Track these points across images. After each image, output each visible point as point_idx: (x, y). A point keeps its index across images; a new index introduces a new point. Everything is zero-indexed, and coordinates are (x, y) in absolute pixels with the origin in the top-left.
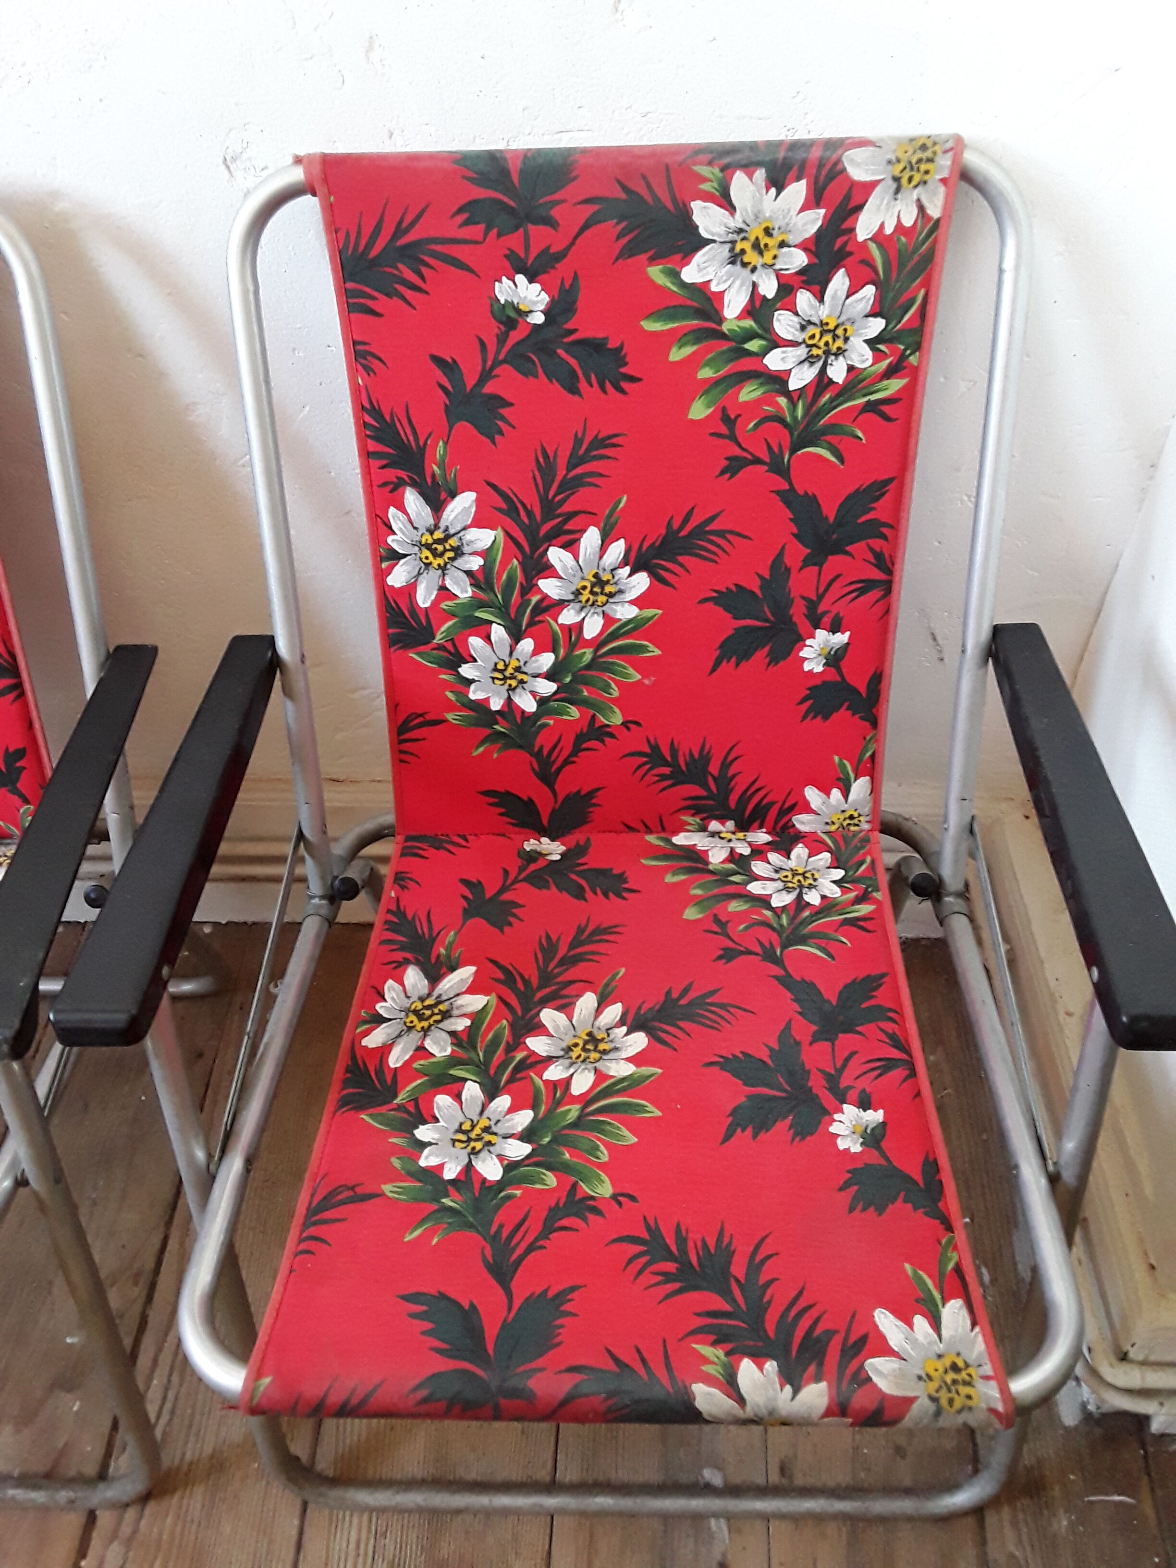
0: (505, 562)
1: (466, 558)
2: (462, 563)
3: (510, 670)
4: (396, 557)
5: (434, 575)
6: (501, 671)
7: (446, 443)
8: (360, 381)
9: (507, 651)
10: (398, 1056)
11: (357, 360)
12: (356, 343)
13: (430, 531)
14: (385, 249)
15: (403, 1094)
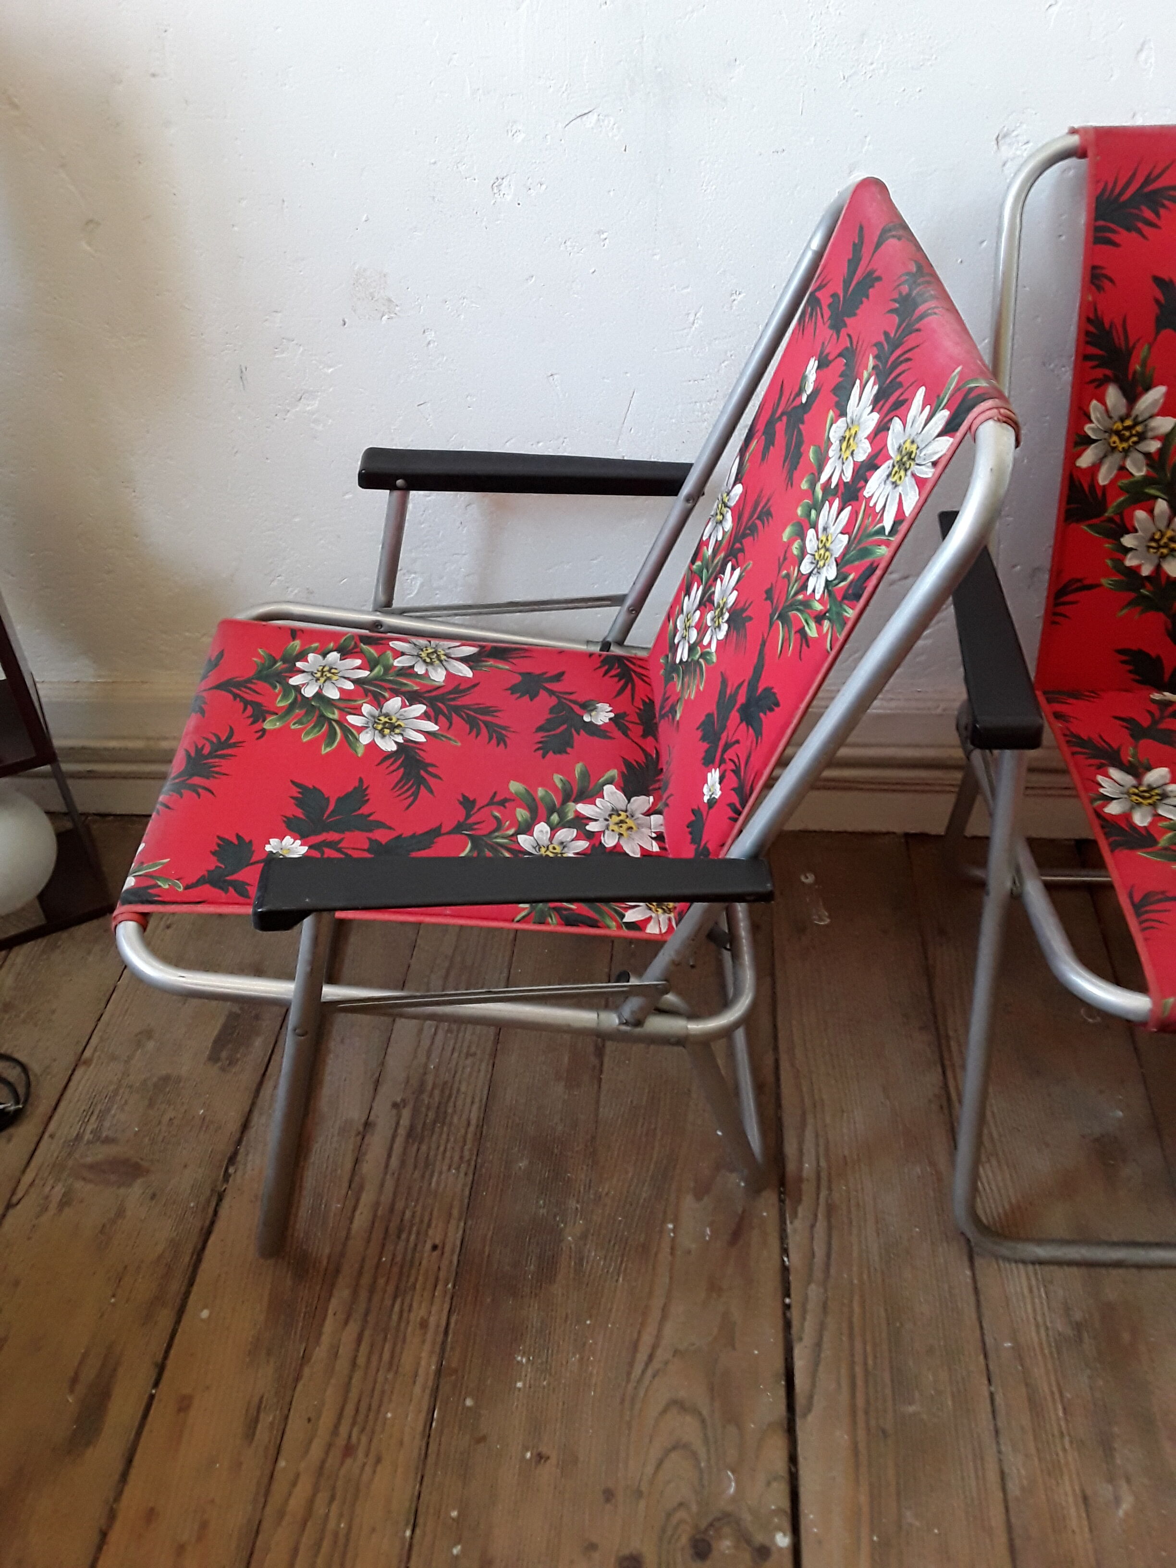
1: (1148, 442)
2: (1143, 447)
3: (1165, 540)
4: (1087, 441)
5: (1116, 457)
6: (1157, 541)
7: (1150, 348)
8: (1090, 298)
9: (1165, 522)
10: (1141, 819)
11: (1092, 283)
12: (1094, 268)
13: (1122, 420)
14: (1134, 195)
15: (1163, 841)
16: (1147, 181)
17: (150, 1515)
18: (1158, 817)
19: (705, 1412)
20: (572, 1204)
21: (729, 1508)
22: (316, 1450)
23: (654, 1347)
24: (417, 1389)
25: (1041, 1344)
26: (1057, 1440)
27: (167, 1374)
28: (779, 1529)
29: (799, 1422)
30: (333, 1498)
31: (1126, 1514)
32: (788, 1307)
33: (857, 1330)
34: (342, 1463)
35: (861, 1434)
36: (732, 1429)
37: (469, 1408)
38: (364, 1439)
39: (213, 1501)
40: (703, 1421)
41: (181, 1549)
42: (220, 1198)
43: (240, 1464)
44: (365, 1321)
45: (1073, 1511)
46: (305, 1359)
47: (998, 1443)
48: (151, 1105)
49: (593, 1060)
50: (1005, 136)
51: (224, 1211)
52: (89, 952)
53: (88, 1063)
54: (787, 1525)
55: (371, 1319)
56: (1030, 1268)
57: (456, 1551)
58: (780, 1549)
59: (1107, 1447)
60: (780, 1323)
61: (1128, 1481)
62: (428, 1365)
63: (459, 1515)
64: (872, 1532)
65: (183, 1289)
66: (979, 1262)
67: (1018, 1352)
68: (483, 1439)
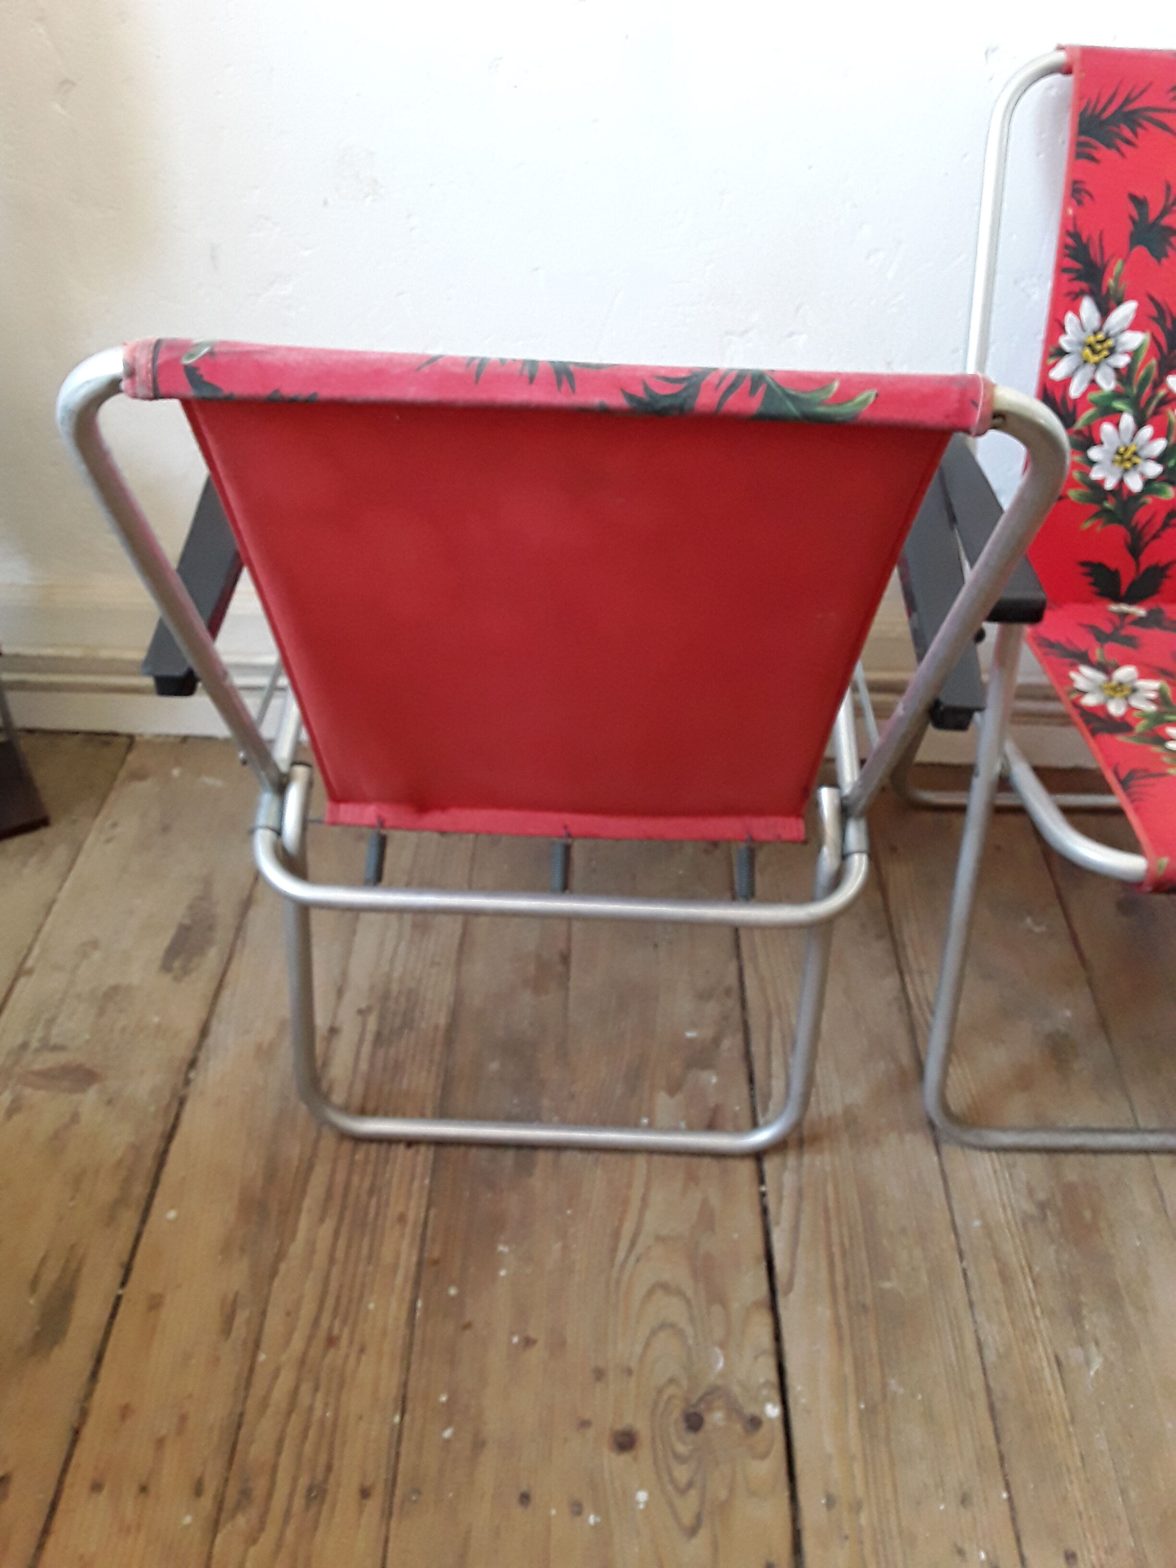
0: (1146, 361)
1: (1117, 356)
2: (1113, 361)
3: (1128, 454)
4: (1061, 353)
5: (1088, 370)
6: (1121, 455)
7: (1125, 261)
8: (1070, 212)
9: (1130, 436)
10: (1116, 709)
11: (1073, 196)
12: (1075, 182)
13: (1095, 333)
14: (1114, 114)
15: (1139, 727)
16: (1128, 100)
17: (125, 1412)
18: (1131, 709)
19: (690, 1293)
20: (546, 1102)
21: (719, 1382)
22: (297, 1343)
23: (636, 1235)
24: (399, 1280)
25: (1008, 1223)
26: (1029, 1309)
27: (134, 1276)
28: (768, 1400)
29: (781, 1301)
30: (316, 1389)
31: (1097, 1373)
32: (763, 1195)
33: (832, 1213)
34: (324, 1355)
35: (843, 1310)
36: (717, 1309)
37: (452, 1299)
38: (346, 1331)
39: (190, 1396)
40: (688, 1302)
41: (160, 1443)
42: (182, 1102)
43: (217, 1360)
44: (341, 1218)
45: (1047, 1373)
46: (280, 1256)
47: (973, 1315)
48: (101, 1012)
49: (560, 968)
50: (994, 50)
51: (186, 1116)
52: (24, 864)
53: (30, 972)
54: (776, 1395)
55: (348, 1214)
56: (994, 1155)
57: (448, 1433)
58: (770, 1420)
59: (1075, 1313)
60: (757, 1209)
61: (1097, 1344)
62: (408, 1258)
63: (449, 1400)
64: (858, 1400)
65: (148, 1191)
66: (946, 1149)
67: (988, 1231)
68: (467, 1326)
